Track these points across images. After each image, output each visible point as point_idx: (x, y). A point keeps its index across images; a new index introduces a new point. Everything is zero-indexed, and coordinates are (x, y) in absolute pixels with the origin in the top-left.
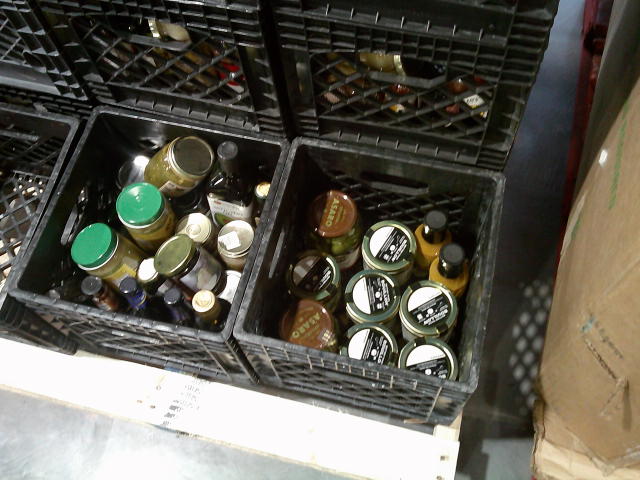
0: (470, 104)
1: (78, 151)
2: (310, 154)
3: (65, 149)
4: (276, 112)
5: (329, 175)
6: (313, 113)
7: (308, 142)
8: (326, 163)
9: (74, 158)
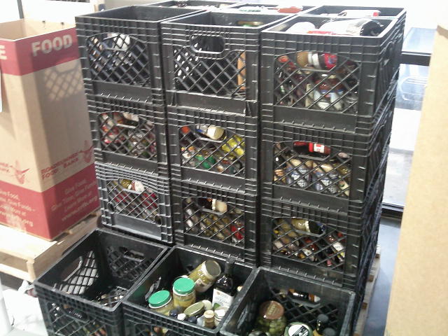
0: (337, 249)
1: (164, 259)
2: (265, 276)
3: (159, 256)
4: (253, 250)
5: (273, 292)
6: (270, 253)
7: (265, 269)
8: (272, 282)
9: (161, 261)
